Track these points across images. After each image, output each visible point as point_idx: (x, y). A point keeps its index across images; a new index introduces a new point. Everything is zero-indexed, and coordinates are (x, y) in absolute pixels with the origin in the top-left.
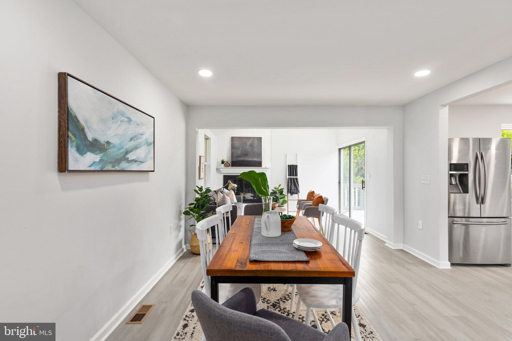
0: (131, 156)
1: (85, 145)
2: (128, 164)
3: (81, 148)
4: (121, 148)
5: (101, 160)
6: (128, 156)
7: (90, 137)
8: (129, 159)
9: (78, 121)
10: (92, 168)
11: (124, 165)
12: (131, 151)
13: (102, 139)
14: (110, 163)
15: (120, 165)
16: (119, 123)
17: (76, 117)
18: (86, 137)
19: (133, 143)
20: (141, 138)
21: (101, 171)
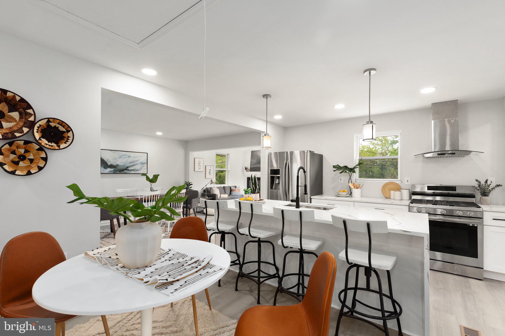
0: (130, 169)
1: (107, 166)
2: (128, 171)
3: (105, 167)
4: (125, 166)
5: (114, 170)
6: (128, 169)
7: (109, 164)
8: (129, 169)
9: (104, 160)
10: (109, 173)
11: (125, 171)
12: (130, 167)
13: (114, 164)
14: (118, 171)
15: (124, 171)
16: (123, 158)
17: (103, 159)
18: (107, 164)
19: (131, 164)
20: (137, 162)
21: (114, 173)
